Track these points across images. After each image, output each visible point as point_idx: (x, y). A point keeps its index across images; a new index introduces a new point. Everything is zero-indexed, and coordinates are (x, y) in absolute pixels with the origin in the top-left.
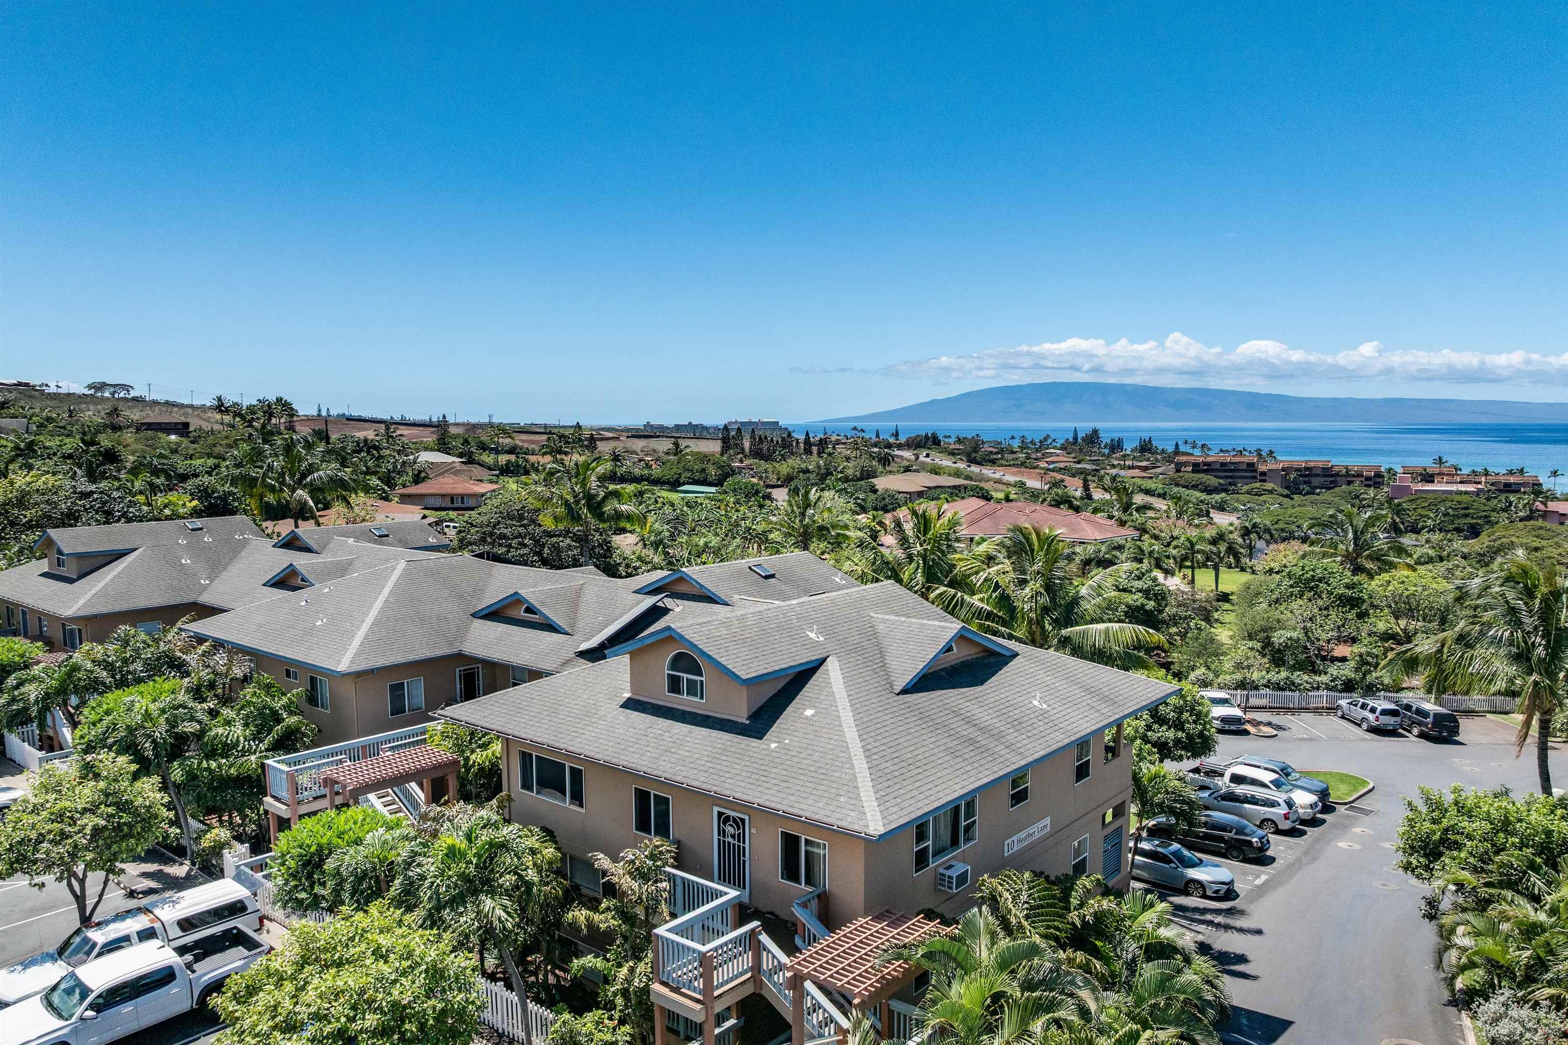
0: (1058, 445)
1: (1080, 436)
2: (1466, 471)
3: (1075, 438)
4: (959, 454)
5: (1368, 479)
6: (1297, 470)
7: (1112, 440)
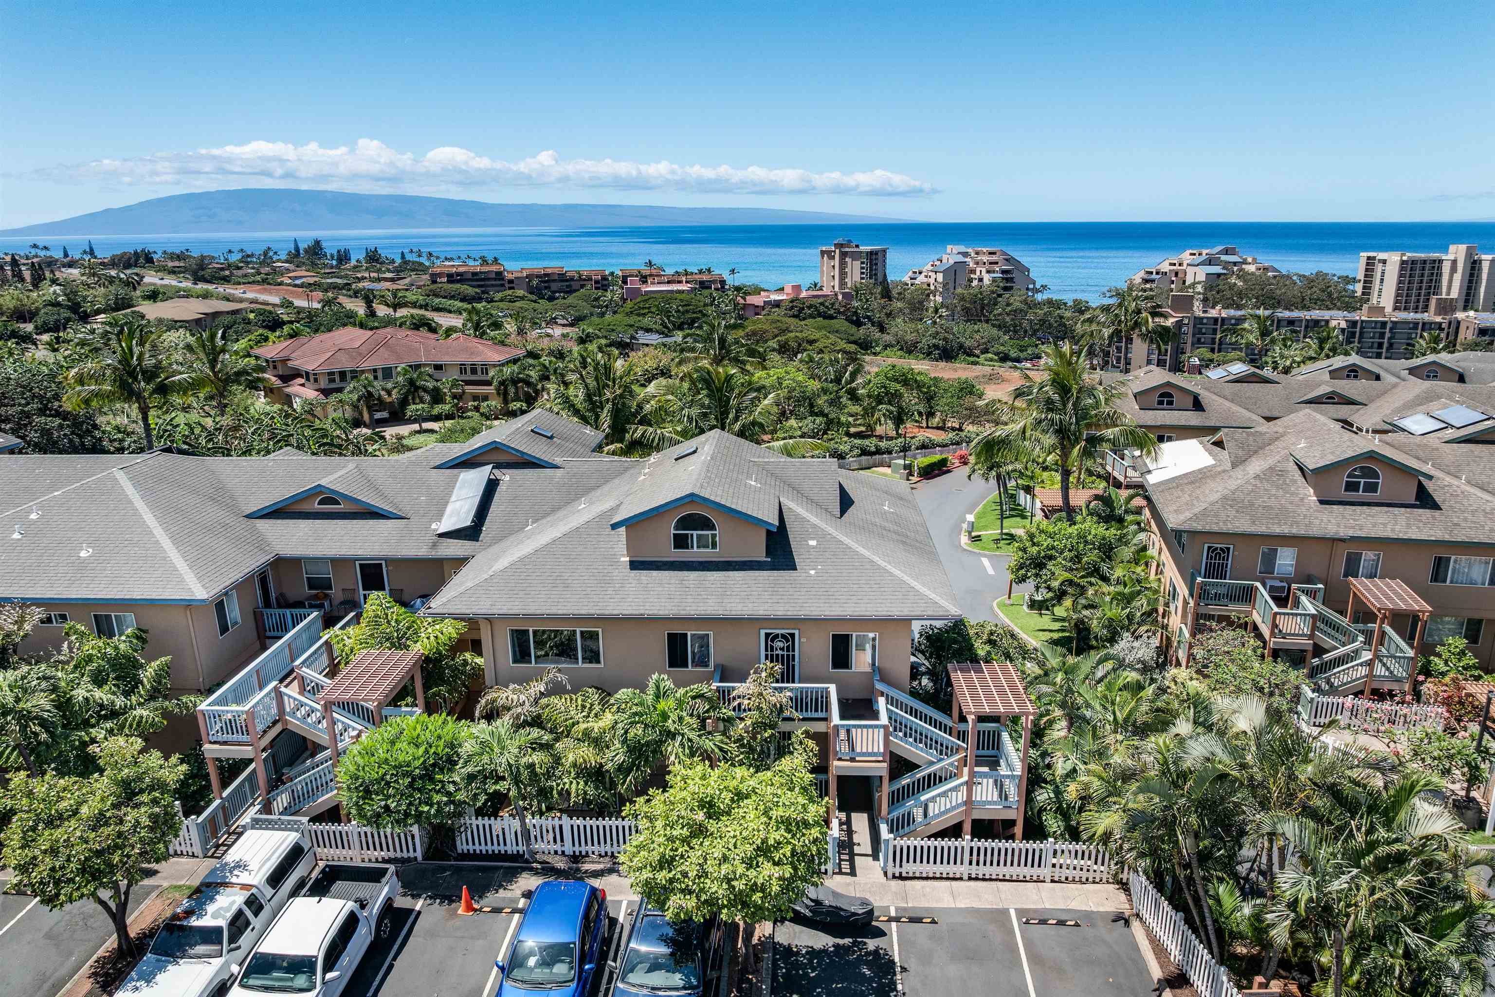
0: (284, 257)
1: (302, 246)
2: (670, 271)
3: (297, 249)
4: (180, 272)
5: (597, 282)
6: (537, 276)
7: (339, 251)
